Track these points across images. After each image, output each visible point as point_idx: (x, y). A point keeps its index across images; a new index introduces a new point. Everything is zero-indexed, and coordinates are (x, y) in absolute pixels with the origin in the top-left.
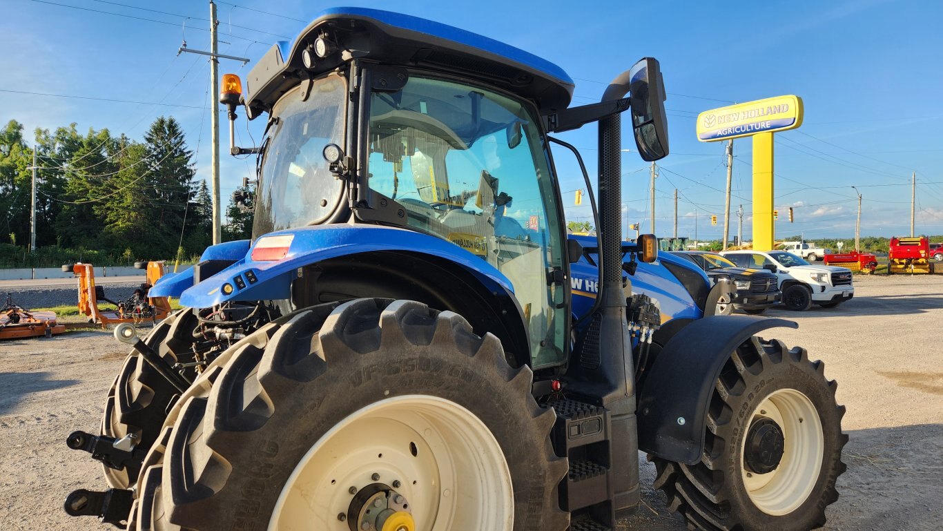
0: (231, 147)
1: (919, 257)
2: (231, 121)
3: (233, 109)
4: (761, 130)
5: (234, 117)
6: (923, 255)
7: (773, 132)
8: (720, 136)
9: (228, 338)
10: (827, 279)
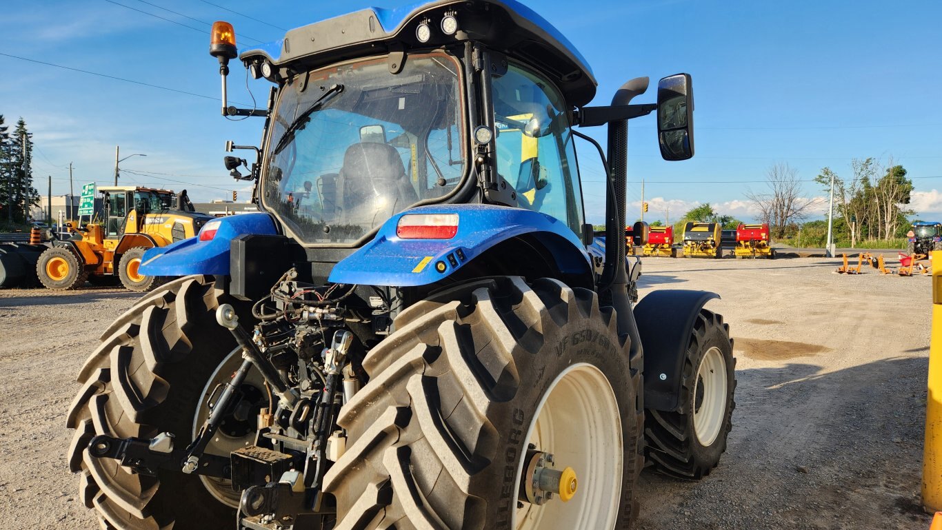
0: (224, 106)
1: (664, 242)
2: (223, 76)
3: (225, 63)
5: (226, 72)
6: (667, 241)
9: (318, 318)
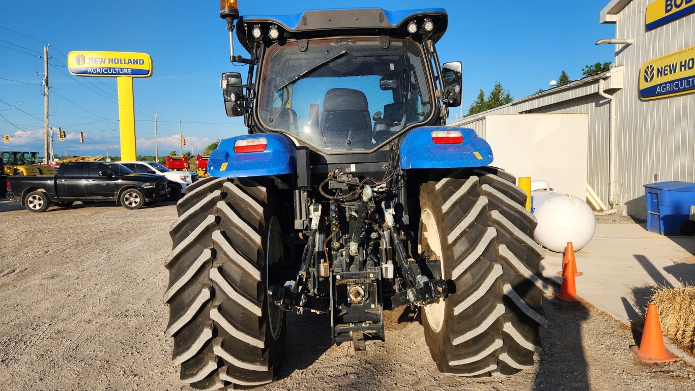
4: (124, 74)
6: (186, 166)
7: (132, 77)
8: (90, 73)
10: (189, 179)
